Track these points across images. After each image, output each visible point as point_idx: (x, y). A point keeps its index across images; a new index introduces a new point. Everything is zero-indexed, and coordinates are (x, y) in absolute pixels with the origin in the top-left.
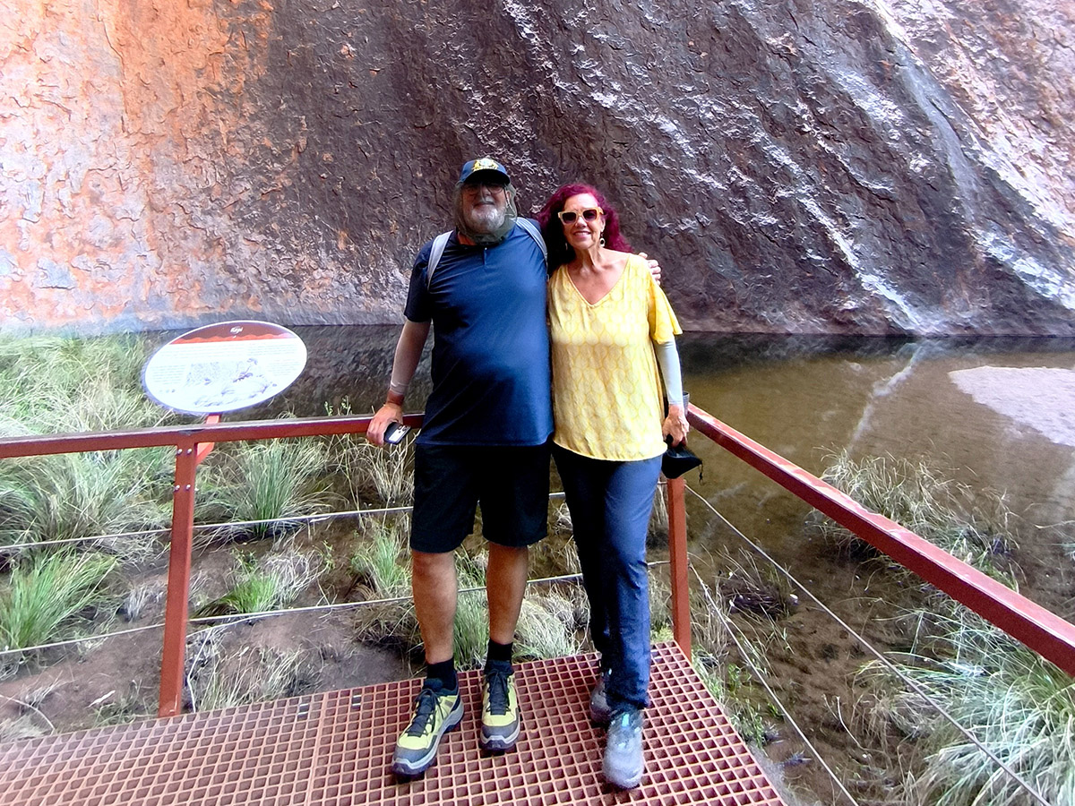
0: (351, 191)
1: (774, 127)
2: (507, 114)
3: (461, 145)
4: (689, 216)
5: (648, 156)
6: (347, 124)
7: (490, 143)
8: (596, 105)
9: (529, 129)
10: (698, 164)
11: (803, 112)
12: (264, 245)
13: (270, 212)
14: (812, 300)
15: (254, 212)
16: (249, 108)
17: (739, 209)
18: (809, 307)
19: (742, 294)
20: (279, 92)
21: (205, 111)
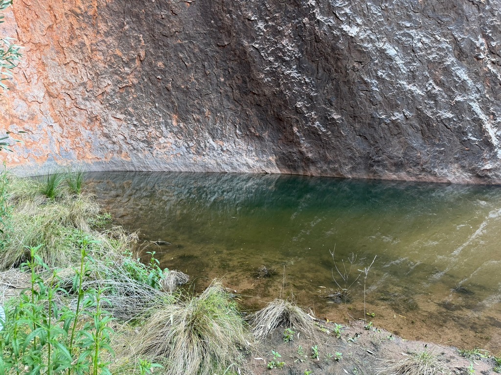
0: (178, 88)
1: (461, 55)
2: (282, 39)
3: (250, 59)
4: (399, 112)
5: (376, 71)
6: (172, 42)
7: (270, 58)
8: (345, 34)
9: (297, 50)
10: (408, 78)
11: (482, 44)
12: (125, 121)
13: (126, 100)
14: (466, 163)
15: (116, 100)
16: (103, 27)
17: (431, 108)
18: (463, 167)
19: (425, 158)
20: (122, 16)
21: (73, 28)
